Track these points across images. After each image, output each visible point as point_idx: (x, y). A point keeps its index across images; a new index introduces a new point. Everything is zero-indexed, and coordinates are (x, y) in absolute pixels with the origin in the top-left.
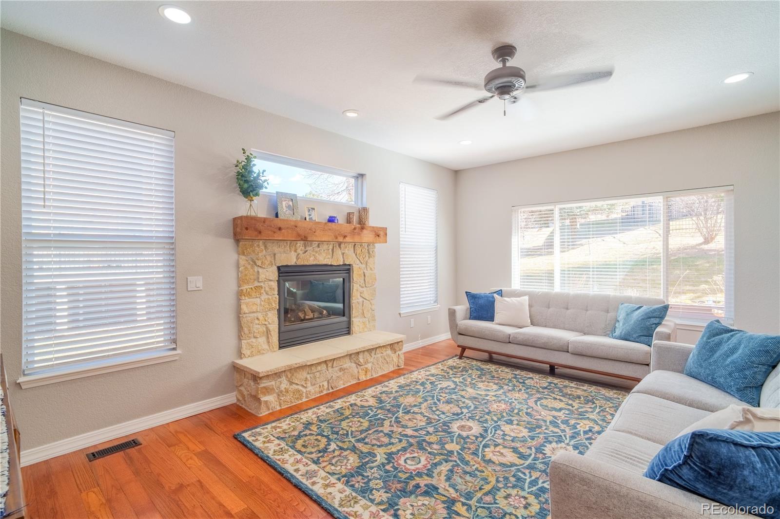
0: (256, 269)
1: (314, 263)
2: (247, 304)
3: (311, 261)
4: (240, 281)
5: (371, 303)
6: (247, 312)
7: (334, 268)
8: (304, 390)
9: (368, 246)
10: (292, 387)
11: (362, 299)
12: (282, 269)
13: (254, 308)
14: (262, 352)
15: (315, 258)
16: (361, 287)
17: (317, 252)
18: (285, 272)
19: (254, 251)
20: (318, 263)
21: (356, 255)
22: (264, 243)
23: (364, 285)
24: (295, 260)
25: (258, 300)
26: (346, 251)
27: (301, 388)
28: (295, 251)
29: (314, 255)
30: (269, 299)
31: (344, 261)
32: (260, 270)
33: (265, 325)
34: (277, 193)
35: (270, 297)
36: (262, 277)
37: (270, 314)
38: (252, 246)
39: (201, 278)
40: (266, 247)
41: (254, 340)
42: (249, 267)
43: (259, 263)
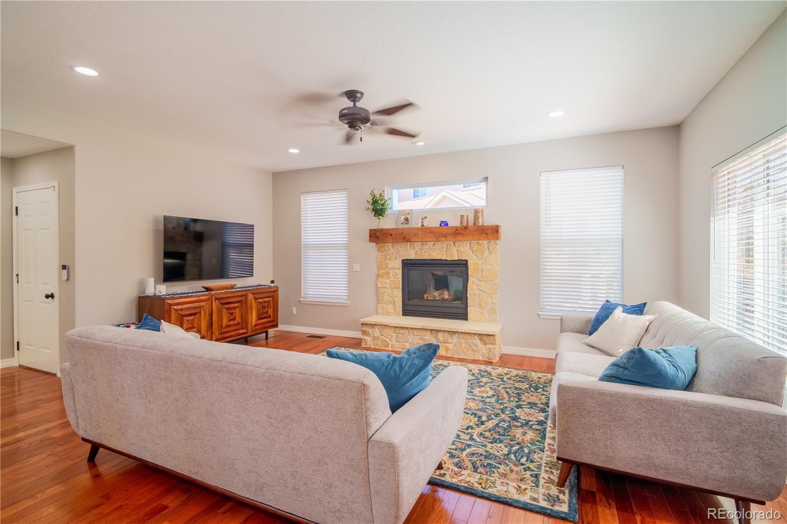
0: (387, 261)
1: (429, 258)
2: (381, 282)
3: (426, 257)
4: (379, 268)
5: (491, 297)
6: (380, 287)
7: (448, 262)
8: (390, 343)
9: (488, 244)
10: (381, 337)
11: (479, 292)
12: (404, 262)
13: (385, 286)
14: (389, 314)
15: (430, 255)
16: (480, 280)
17: (431, 249)
18: (407, 264)
19: (385, 250)
20: (432, 258)
21: (472, 252)
22: (392, 244)
23: (482, 279)
24: (414, 256)
25: (388, 280)
26: (461, 248)
27: (388, 340)
28: (414, 249)
29: (428, 252)
30: (394, 281)
31: (458, 257)
32: (390, 262)
33: (392, 297)
34: (399, 211)
35: (395, 280)
36: (390, 266)
37: (395, 291)
38: (384, 247)
39: (359, 265)
40: (393, 247)
41: (385, 305)
42: (383, 259)
43: (388, 257)
